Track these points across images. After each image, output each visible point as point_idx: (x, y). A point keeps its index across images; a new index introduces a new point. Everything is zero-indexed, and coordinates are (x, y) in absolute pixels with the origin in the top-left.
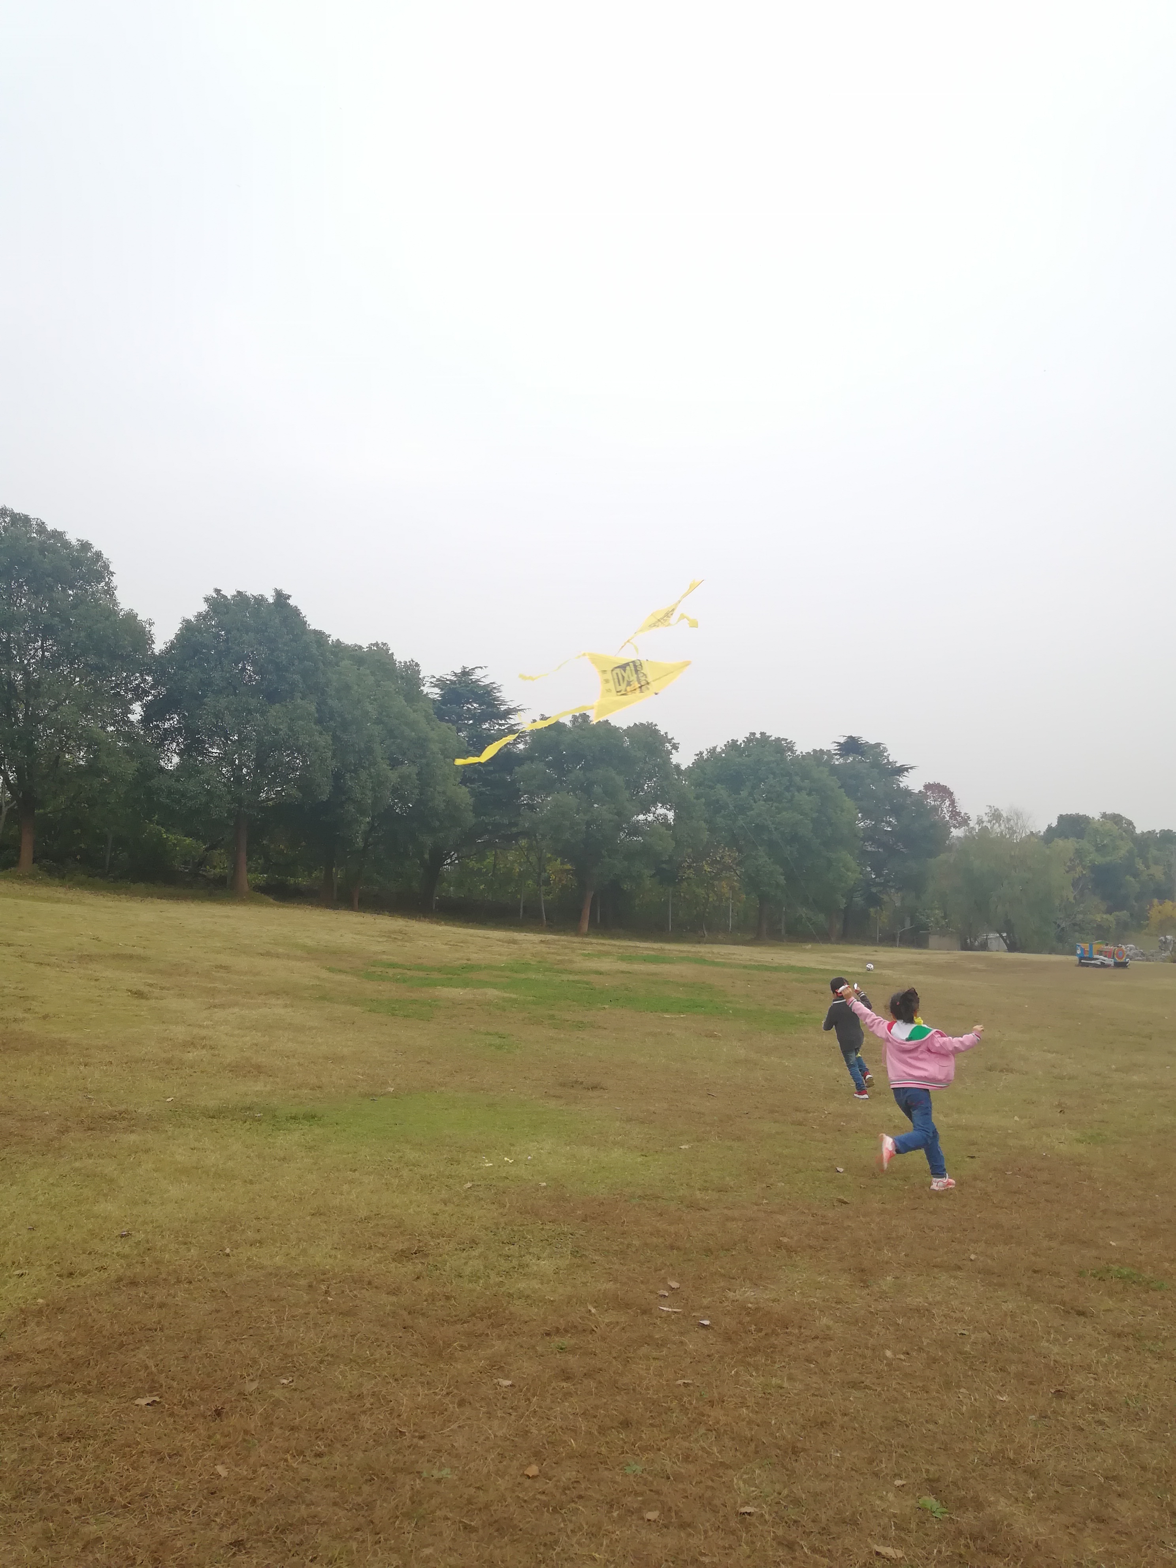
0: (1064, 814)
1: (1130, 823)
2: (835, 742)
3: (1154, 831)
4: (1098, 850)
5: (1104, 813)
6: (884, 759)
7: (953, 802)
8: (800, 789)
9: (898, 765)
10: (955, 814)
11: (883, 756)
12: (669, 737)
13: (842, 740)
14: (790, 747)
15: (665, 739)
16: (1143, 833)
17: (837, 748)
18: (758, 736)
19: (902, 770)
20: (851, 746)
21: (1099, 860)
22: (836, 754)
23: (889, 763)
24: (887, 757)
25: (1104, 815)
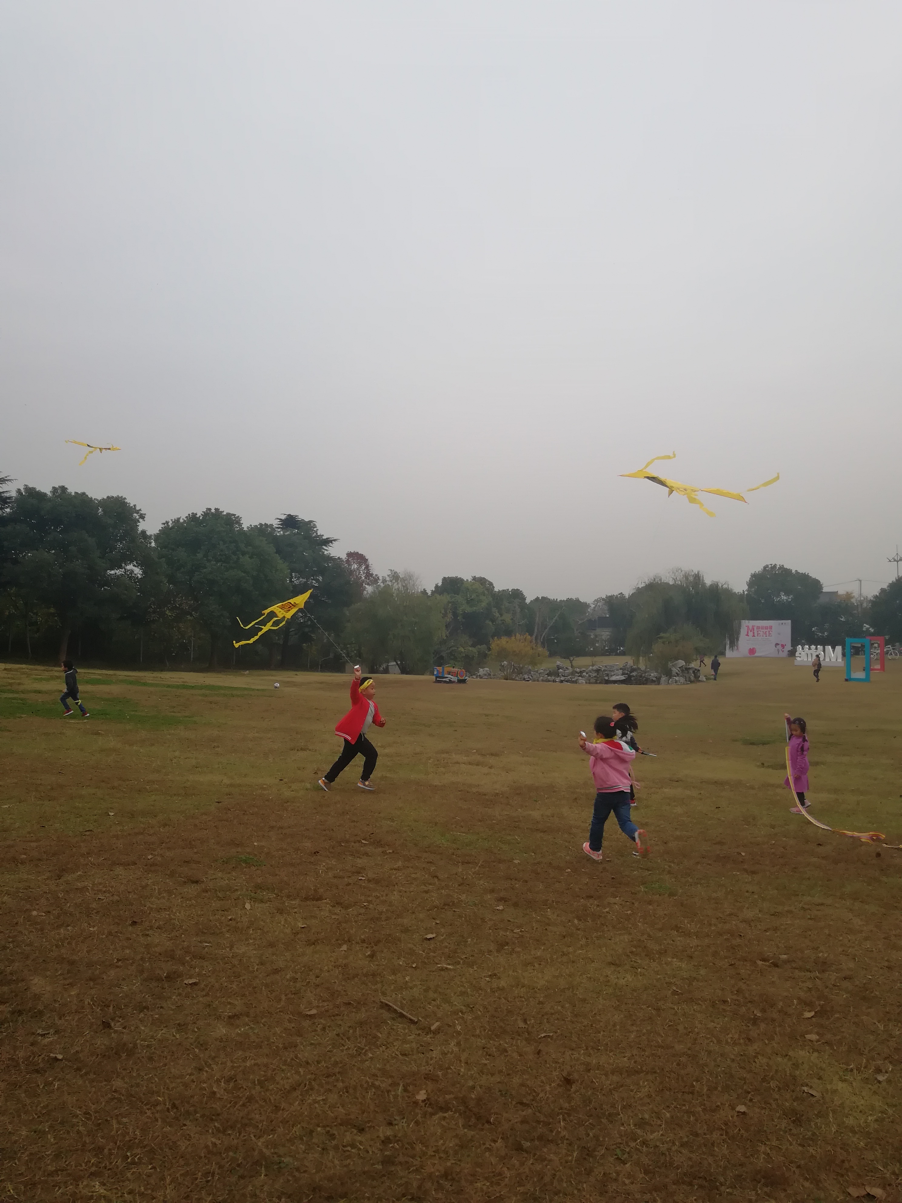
0: (447, 577)
1: (491, 584)
2: (278, 519)
3: (508, 590)
4: (468, 602)
5: (475, 577)
6: (313, 533)
7: (367, 567)
8: (244, 554)
9: (324, 538)
10: (369, 575)
11: (313, 530)
12: (138, 508)
13: (283, 517)
14: (238, 520)
15: (134, 510)
16: (499, 592)
17: (279, 523)
18: (213, 511)
19: (328, 542)
20: (290, 522)
21: (469, 609)
22: (277, 528)
23: (318, 536)
24: (316, 532)
25: (474, 578)
